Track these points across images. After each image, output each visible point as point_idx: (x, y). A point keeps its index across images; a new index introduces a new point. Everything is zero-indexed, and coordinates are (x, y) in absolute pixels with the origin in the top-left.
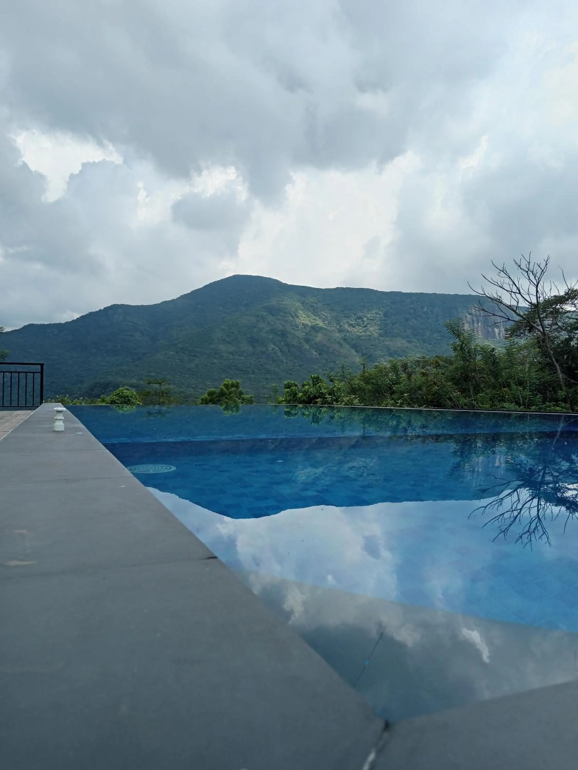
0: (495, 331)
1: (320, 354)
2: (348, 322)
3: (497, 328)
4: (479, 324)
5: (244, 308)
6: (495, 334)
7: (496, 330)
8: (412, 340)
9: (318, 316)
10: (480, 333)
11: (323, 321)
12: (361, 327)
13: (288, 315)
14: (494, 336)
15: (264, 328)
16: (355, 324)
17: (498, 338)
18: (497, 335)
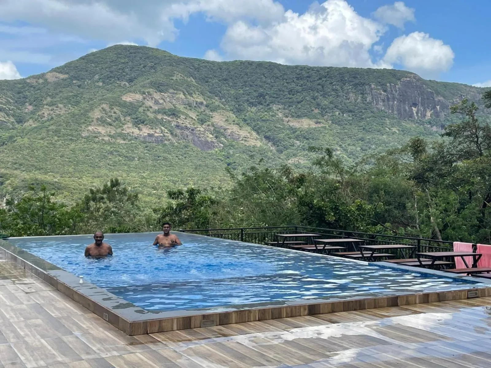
0: (412, 109)
1: (216, 137)
2: (248, 101)
3: (415, 107)
4: (395, 102)
5: (127, 84)
6: (413, 114)
7: (414, 109)
8: (319, 121)
9: (214, 93)
10: (395, 112)
11: (220, 99)
12: (263, 106)
13: (179, 92)
14: (411, 116)
15: (151, 107)
16: (255, 102)
17: (416, 117)
18: (415, 114)
